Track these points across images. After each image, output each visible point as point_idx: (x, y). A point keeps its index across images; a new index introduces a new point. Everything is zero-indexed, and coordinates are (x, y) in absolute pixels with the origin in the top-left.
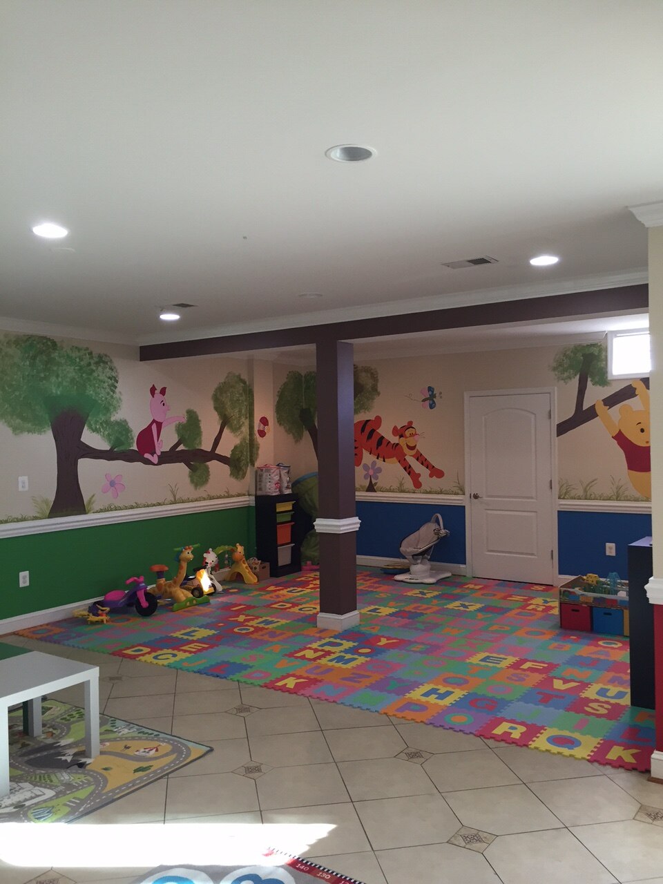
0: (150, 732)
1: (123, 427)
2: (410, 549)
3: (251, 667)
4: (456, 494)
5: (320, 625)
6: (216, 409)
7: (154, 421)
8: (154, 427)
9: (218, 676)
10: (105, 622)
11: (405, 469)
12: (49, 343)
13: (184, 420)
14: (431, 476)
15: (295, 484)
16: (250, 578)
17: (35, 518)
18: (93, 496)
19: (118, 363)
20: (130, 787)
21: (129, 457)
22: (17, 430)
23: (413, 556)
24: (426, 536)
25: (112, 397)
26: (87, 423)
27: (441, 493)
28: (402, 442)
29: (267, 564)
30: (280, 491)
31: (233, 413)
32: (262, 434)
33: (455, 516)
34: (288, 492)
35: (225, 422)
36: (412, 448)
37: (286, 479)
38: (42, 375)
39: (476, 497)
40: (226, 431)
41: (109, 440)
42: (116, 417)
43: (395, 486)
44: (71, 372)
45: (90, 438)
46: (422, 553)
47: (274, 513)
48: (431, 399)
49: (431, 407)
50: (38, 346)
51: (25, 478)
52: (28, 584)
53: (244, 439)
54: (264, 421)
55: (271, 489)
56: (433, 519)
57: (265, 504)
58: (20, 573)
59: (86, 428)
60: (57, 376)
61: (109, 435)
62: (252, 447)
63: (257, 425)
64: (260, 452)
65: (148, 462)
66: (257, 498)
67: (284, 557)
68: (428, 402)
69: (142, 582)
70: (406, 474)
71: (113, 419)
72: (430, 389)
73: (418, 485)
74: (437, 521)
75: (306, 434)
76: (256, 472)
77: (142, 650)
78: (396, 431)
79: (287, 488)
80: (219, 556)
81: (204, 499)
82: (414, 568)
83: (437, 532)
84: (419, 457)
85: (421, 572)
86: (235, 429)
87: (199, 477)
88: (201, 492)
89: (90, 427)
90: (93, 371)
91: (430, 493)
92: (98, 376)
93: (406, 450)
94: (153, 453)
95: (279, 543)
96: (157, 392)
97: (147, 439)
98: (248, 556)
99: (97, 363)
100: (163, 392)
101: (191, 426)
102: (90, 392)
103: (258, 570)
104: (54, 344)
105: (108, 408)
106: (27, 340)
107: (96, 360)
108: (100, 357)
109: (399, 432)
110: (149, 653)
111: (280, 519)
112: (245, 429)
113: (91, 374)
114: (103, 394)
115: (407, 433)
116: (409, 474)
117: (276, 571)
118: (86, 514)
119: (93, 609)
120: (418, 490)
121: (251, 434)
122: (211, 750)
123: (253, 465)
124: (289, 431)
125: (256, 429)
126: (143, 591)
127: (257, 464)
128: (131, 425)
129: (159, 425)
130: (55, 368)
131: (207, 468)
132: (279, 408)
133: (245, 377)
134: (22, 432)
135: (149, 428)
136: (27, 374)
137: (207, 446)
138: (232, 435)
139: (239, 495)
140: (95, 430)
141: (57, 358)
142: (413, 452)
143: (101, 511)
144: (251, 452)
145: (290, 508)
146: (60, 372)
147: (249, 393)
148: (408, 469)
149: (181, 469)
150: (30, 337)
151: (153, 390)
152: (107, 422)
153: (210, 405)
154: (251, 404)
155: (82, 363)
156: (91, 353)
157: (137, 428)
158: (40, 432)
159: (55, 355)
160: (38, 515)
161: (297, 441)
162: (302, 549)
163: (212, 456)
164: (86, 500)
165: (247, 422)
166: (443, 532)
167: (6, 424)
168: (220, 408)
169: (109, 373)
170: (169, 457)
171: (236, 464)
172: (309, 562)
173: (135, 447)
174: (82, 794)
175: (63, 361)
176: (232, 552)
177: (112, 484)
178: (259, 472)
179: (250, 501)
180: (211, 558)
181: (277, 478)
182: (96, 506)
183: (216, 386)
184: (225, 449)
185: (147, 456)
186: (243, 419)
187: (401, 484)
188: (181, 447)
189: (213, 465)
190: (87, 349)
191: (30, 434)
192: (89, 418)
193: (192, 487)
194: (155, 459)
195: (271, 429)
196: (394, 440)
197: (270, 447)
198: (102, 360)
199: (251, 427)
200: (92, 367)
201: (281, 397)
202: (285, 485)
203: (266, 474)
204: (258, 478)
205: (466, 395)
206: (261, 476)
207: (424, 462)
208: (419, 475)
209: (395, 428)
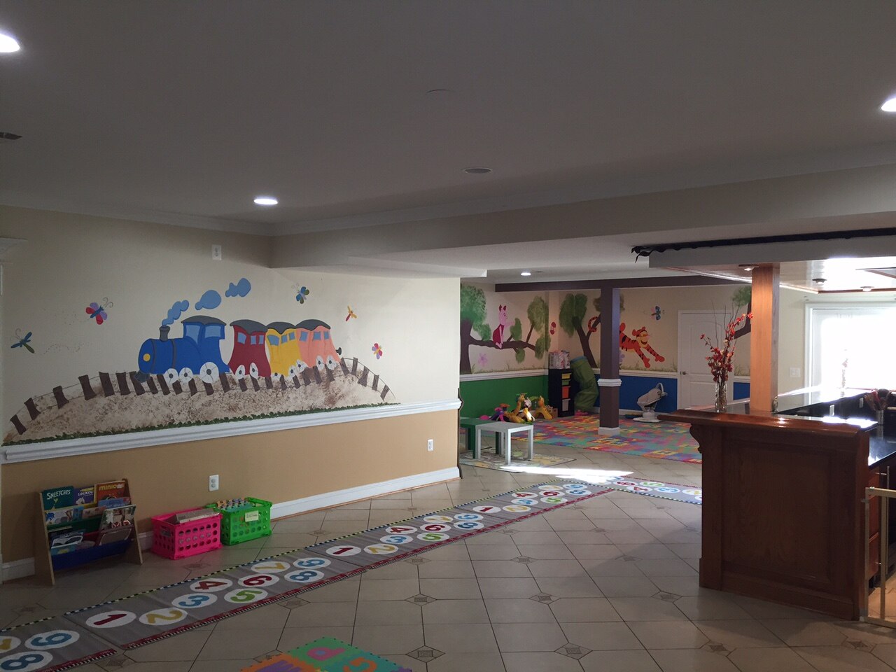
0: (546, 455)
1: (487, 328)
2: (643, 403)
3: (573, 444)
4: (672, 371)
5: (601, 431)
6: (529, 317)
7: (500, 325)
8: (500, 328)
9: (561, 446)
11: (640, 356)
13: (514, 325)
14: (656, 360)
15: (571, 362)
16: (548, 416)
18: (474, 365)
19: (486, 293)
23: (645, 407)
24: (653, 396)
25: (483, 312)
26: (473, 326)
27: (662, 371)
29: (557, 409)
30: (564, 367)
31: (537, 320)
32: (553, 332)
33: (671, 385)
34: (568, 367)
35: (533, 325)
36: (645, 343)
37: (567, 360)
39: (684, 373)
40: (533, 330)
41: (482, 335)
42: (484, 323)
43: (634, 366)
44: (467, 299)
45: (475, 335)
46: (651, 406)
47: (561, 380)
48: (657, 314)
53: (542, 335)
54: (554, 325)
55: (558, 365)
56: (657, 386)
57: (554, 375)
59: (472, 328)
61: (481, 332)
62: (546, 340)
63: (550, 327)
64: (551, 343)
65: (497, 347)
66: (550, 371)
67: (565, 407)
73: (647, 365)
74: (660, 388)
75: (576, 333)
76: (549, 355)
78: (634, 333)
79: (568, 365)
81: (522, 370)
82: (645, 414)
83: (660, 394)
84: (649, 349)
85: (649, 416)
86: (538, 330)
87: (520, 357)
88: (521, 365)
89: (474, 328)
90: (476, 298)
91: (656, 370)
92: (478, 301)
94: (499, 343)
95: (563, 397)
96: (502, 308)
97: (497, 334)
99: (478, 294)
100: (505, 308)
101: (517, 328)
102: (474, 310)
105: (481, 319)
108: (479, 291)
109: (637, 334)
111: (563, 384)
112: (543, 329)
113: (475, 300)
114: (480, 311)
115: (642, 334)
116: (642, 359)
117: (561, 414)
118: (471, 373)
121: (546, 333)
123: (547, 351)
124: (566, 331)
125: (549, 329)
126: (502, 415)
127: (550, 350)
128: (491, 327)
129: (503, 327)
131: (524, 351)
132: (561, 317)
133: (543, 298)
135: (498, 329)
137: (524, 339)
138: (536, 333)
139: (539, 369)
140: (476, 330)
142: (646, 346)
143: (477, 373)
144: (546, 343)
145: (569, 377)
147: (546, 308)
148: (642, 355)
149: (511, 352)
151: (500, 307)
152: (481, 325)
153: (527, 315)
154: (547, 315)
155: (472, 295)
156: (475, 289)
157: (493, 329)
161: (570, 337)
162: (575, 403)
163: (526, 345)
164: (471, 366)
165: (544, 325)
166: (663, 393)
168: (531, 318)
169: (482, 299)
170: (507, 345)
171: (537, 350)
172: (579, 411)
176: (539, 400)
177: (482, 359)
178: (551, 355)
179: (546, 372)
180: (528, 403)
181: (562, 359)
182: (476, 370)
183: (529, 304)
184: (532, 342)
185: (497, 344)
186: (542, 324)
187: (637, 365)
188: (512, 340)
189: (527, 350)
192: (474, 323)
193: (516, 362)
194: (500, 346)
195: (557, 329)
197: (558, 339)
198: (480, 292)
199: (547, 329)
200: (476, 296)
201: (562, 309)
202: (567, 363)
203: (555, 357)
204: (550, 359)
205: (679, 313)
206: (552, 357)
207: (652, 352)
208: (649, 360)
209: (634, 331)
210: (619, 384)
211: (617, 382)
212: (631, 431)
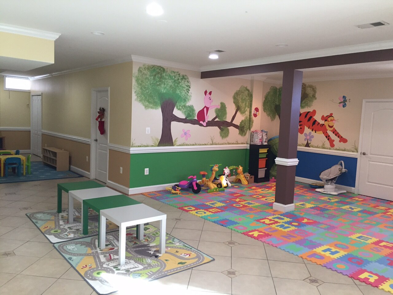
0: (188, 246)
1: (191, 109)
2: (325, 177)
3: (238, 223)
4: (353, 152)
5: (274, 208)
6: (234, 102)
7: (205, 107)
8: (205, 109)
9: (222, 225)
10: (178, 194)
11: (326, 137)
12: (162, 69)
13: (219, 107)
14: (340, 141)
15: (269, 141)
16: (244, 182)
17: (152, 146)
18: (177, 138)
19: (191, 79)
20: (175, 271)
21: (193, 122)
22: (146, 107)
23: (326, 180)
24: (334, 171)
25: (187, 94)
26: (176, 106)
27: (345, 150)
28: (326, 123)
29: (253, 177)
30: (262, 143)
31: (242, 105)
32: (255, 115)
33: (351, 163)
34: (266, 144)
35: (238, 109)
36: (331, 127)
37: (265, 137)
38: (158, 83)
39: (364, 154)
40: (238, 113)
41: (185, 114)
42: (188, 104)
43: (320, 145)
44: (170, 82)
45: (177, 113)
46: (332, 180)
47: (258, 153)
48: (344, 102)
49: (344, 106)
50: (157, 70)
51: (149, 128)
52: (148, 174)
53: (247, 118)
54: (257, 110)
55: (257, 142)
56: (339, 163)
57: (254, 149)
58: (145, 169)
59: (175, 108)
60: (165, 84)
61: (185, 112)
62: (250, 121)
63: (253, 111)
64: (254, 124)
65: (201, 125)
66: (251, 145)
67: (261, 174)
68: (342, 104)
69: (195, 178)
70: (326, 139)
71: (187, 105)
72: (344, 97)
73: (332, 145)
74: (341, 165)
75: (277, 117)
77: (191, 208)
78: (323, 118)
79: (265, 142)
80: (231, 171)
81: (226, 144)
82: (326, 186)
83: (340, 170)
85: (330, 188)
86: (242, 113)
87: (224, 134)
88: (225, 140)
89: (177, 108)
90: (180, 82)
91: (339, 150)
92: (182, 85)
93: (328, 127)
94: (204, 121)
96: (208, 93)
97: (202, 115)
98: (244, 172)
99: (182, 79)
100: (210, 93)
101: (222, 110)
102: (178, 92)
103: (248, 179)
104: (164, 69)
105: (185, 100)
106: (153, 67)
107: (181, 77)
108: (183, 76)
109: (325, 119)
110: (194, 210)
111: (260, 157)
112: (247, 113)
113: (179, 84)
114: (183, 93)
115: (329, 119)
116: (328, 139)
118: (173, 146)
119: (174, 188)
120: (332, 148)
121: (250, 115)
122: (214, 260)
123: (250, 130)
124: (269, 115)
125: (253, 113)
126: (195, 182)
127: (252, 129)
128: (195, 108)
129: (208, 109)
130: (164, 81)
131: (228, 130)
132: (265, 104)
133: (249, 88)
134: (148, 108)
135: (203, 110)
136: (152, 82)
137: (229, 119)
138: (241, 115)
139: (242, 143)
140: (179, 109)
141: (165, 76)
142: (332, 129)
143: (180, 145)
144: (249, 124)
145: (266, 151)
146: (166, 82)
147: (251, 96)
148: (328, 137)
149: (216, 129)
150: (154, 66)
151: (206, 92)
152: (185, 106)
153: (232, 100)
154: (251, 101)
155: (175, 79)
156: (179, 74)
157: (197, 109)
158: (156, 109)
159: (164, 74)
160: (153, 145)
161: (272, 120)
162: (270, 171)
163: (231, 124)
164: (174, 140)
165: (248, 110)
166: (344, 170)
167: (142, 104)
168: (236, 102)
169: (187, 84)
170: (211, 124)
171: (242, 129)
172: (273, 178)
173: (196, 118)
174: (154, 270)
175: (167, 78)
176: (237, 169)
177: (185, 134)
178: (252, 133)
179: (248, 146)
180: (227, 171)
181: (261, 137)
182: (178, 143)
183: (235, 91)
184: (237, 122)
185: (201, 122)
186: (247, 108)
187: (323, 144)
188: (217, 119)
189: (231, 129)
190: (178, 72)
191: (152, 109)
192: (177, 104)
193: (221, 138)
194: (205, 124)
195: (259, 114)
196: (322, 122)
197: (259, 122)
198: (184, 78)
199: (250, 112)
201: (266, 98)
202: (264, 140)
203: (255, 135)
204: (252, 136)
205: (364, 101)
207: (337, 134)
208: (334, 141)
210: (297, 163)
211: (294, 162)
212: (308, 205)
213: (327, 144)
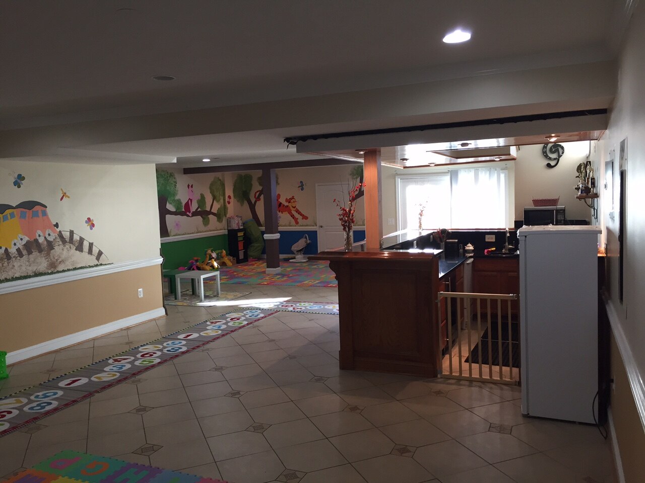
0: (230, 292)
1: (179, 202)
2: (295, 249)
3: (248, 282)
4: (313, 226)
5: (267, 273)
6: (211, 193)
7: (189, 199)
8: (190, 201)
11: (291, 216)
13: (200, 198)
14: (303, 219)
15: (244, 224)
16: (229, 263)
18: (171, 230)
19: (176, 175)
21: (182, 214)
23: (297, 251)
24: (301, 244)
25: (175, 190)
26: (168, 200)
27: (307, 226)
28: (290, 205)
29: (235, 258)
30: (239, 227)
31: (217, 194)
32: (229, 203)
33: (313, 235)
34: (242, 227)
35: (214, 198)
36: (294, 207)
37: (240, 222)
39: (321, 227)
40: (215, 202)
41: (175, 207)
42: (177, 198)
43: (288, 224)
44: (162, 180)
45: (170, 207)
46: (300, 251)
47: (236, 237)
48: (302, 187)
53: (221, 206)
54: (229, 197)
55: (234, 226)
56: (304, 236)
57: (232, 234)
59: (167, 202)
61: (175, 205)
63: (227, 199)
64: (228, 211)
65: (188, 216)
66: (229, 231)
67: (241, 256)
69: (195, 263)
73: (297, 223)
74: (306, 238)
75: (246, 202)
76: (227, 219)
79: (241, 226)
80: (217, 254)
81: (208, 231)
82: (297, 257)
83: (306, 242)
84: (297, 211)
85: (300, 258)
86: (218, 201)
87: (206, 222)
88: (207, 228)
89: (169, 202)
90: (169, 180)
91: (302, 226)
93: (292, 208)
94: (190, 212)
95: (240, 249)
96: (190, 187)
97: (187, 206)
98: (227, 255)
100: (192, 186)
101: (202, 201)
102: (168, 188)
103: (231, 261)
105: (174, 194)
108: (171, 174)
109: (289, 201)
111: (239, 240)
112: (222, 201)
114: (172, 189)
115: (292, 201)
116: (293, 218)
117: (239, 262)
118: (169, 236)
121: (224, 203)
123: (226, 216)
124: (238, 201)
126: (195, 266)
127: (228, 216)
128: (182, 201)
129: (191, 200)
131: (209, 218)
132: (235, 190)
133: (220, 178)
135: (188, 201)
137: (208, 209)
138: (217, 204)
139: (221, 230)
140: (171, 203)
142: (295, 209)
143: (174, 236)
144: (225, 210)
145: (243, 235)
147: (223, 185)
148: (293, 216)
149: (199, 219)
151: (188, 186)
152: (174, 200)
153: (209, 191)
154: (224, 190)
157: (184, 203)
161: (242, 205)
162: (248, 253)
163: (210, 213)
164: (169, 231)
166: (309, 241)
168: (212, 192)
169: (174, 180)
170: (195, 214)
171: (219, 216)
172: (251, 258)
173: (183, 210)
175: (159, 176)
176: (222, 252)
177: (177, 225)
178: (229, 219)
179: (226, 232)
180: (214, 255)
181: (237, 222)
182: (172, 234)
183: (210, 183)
184: (214, 210)
185: (188, 213)
186: (221, 197)
187: (290, 223)
188: (199, 210)
189: (211, 217)
192: (169, 198)
193: (203, 226)
194: (190, 215)
195: (232, 200)
197: (232, 208)
198: (171, 175)
199: (224, 200)
200: (168, 178)
201: (235, 186)
202: (240, 224)
203: (232, 220)
204: (229, 222)
205: (316, 185)
206: (230, 221)
207: (299, 213)
208: (298, 219)
209: (287, 199)
210: (279, 237)
211: (277, 236)
212: (289, 269)
213: (293, 221)
